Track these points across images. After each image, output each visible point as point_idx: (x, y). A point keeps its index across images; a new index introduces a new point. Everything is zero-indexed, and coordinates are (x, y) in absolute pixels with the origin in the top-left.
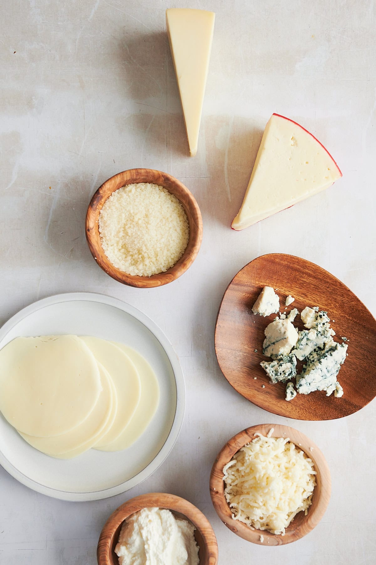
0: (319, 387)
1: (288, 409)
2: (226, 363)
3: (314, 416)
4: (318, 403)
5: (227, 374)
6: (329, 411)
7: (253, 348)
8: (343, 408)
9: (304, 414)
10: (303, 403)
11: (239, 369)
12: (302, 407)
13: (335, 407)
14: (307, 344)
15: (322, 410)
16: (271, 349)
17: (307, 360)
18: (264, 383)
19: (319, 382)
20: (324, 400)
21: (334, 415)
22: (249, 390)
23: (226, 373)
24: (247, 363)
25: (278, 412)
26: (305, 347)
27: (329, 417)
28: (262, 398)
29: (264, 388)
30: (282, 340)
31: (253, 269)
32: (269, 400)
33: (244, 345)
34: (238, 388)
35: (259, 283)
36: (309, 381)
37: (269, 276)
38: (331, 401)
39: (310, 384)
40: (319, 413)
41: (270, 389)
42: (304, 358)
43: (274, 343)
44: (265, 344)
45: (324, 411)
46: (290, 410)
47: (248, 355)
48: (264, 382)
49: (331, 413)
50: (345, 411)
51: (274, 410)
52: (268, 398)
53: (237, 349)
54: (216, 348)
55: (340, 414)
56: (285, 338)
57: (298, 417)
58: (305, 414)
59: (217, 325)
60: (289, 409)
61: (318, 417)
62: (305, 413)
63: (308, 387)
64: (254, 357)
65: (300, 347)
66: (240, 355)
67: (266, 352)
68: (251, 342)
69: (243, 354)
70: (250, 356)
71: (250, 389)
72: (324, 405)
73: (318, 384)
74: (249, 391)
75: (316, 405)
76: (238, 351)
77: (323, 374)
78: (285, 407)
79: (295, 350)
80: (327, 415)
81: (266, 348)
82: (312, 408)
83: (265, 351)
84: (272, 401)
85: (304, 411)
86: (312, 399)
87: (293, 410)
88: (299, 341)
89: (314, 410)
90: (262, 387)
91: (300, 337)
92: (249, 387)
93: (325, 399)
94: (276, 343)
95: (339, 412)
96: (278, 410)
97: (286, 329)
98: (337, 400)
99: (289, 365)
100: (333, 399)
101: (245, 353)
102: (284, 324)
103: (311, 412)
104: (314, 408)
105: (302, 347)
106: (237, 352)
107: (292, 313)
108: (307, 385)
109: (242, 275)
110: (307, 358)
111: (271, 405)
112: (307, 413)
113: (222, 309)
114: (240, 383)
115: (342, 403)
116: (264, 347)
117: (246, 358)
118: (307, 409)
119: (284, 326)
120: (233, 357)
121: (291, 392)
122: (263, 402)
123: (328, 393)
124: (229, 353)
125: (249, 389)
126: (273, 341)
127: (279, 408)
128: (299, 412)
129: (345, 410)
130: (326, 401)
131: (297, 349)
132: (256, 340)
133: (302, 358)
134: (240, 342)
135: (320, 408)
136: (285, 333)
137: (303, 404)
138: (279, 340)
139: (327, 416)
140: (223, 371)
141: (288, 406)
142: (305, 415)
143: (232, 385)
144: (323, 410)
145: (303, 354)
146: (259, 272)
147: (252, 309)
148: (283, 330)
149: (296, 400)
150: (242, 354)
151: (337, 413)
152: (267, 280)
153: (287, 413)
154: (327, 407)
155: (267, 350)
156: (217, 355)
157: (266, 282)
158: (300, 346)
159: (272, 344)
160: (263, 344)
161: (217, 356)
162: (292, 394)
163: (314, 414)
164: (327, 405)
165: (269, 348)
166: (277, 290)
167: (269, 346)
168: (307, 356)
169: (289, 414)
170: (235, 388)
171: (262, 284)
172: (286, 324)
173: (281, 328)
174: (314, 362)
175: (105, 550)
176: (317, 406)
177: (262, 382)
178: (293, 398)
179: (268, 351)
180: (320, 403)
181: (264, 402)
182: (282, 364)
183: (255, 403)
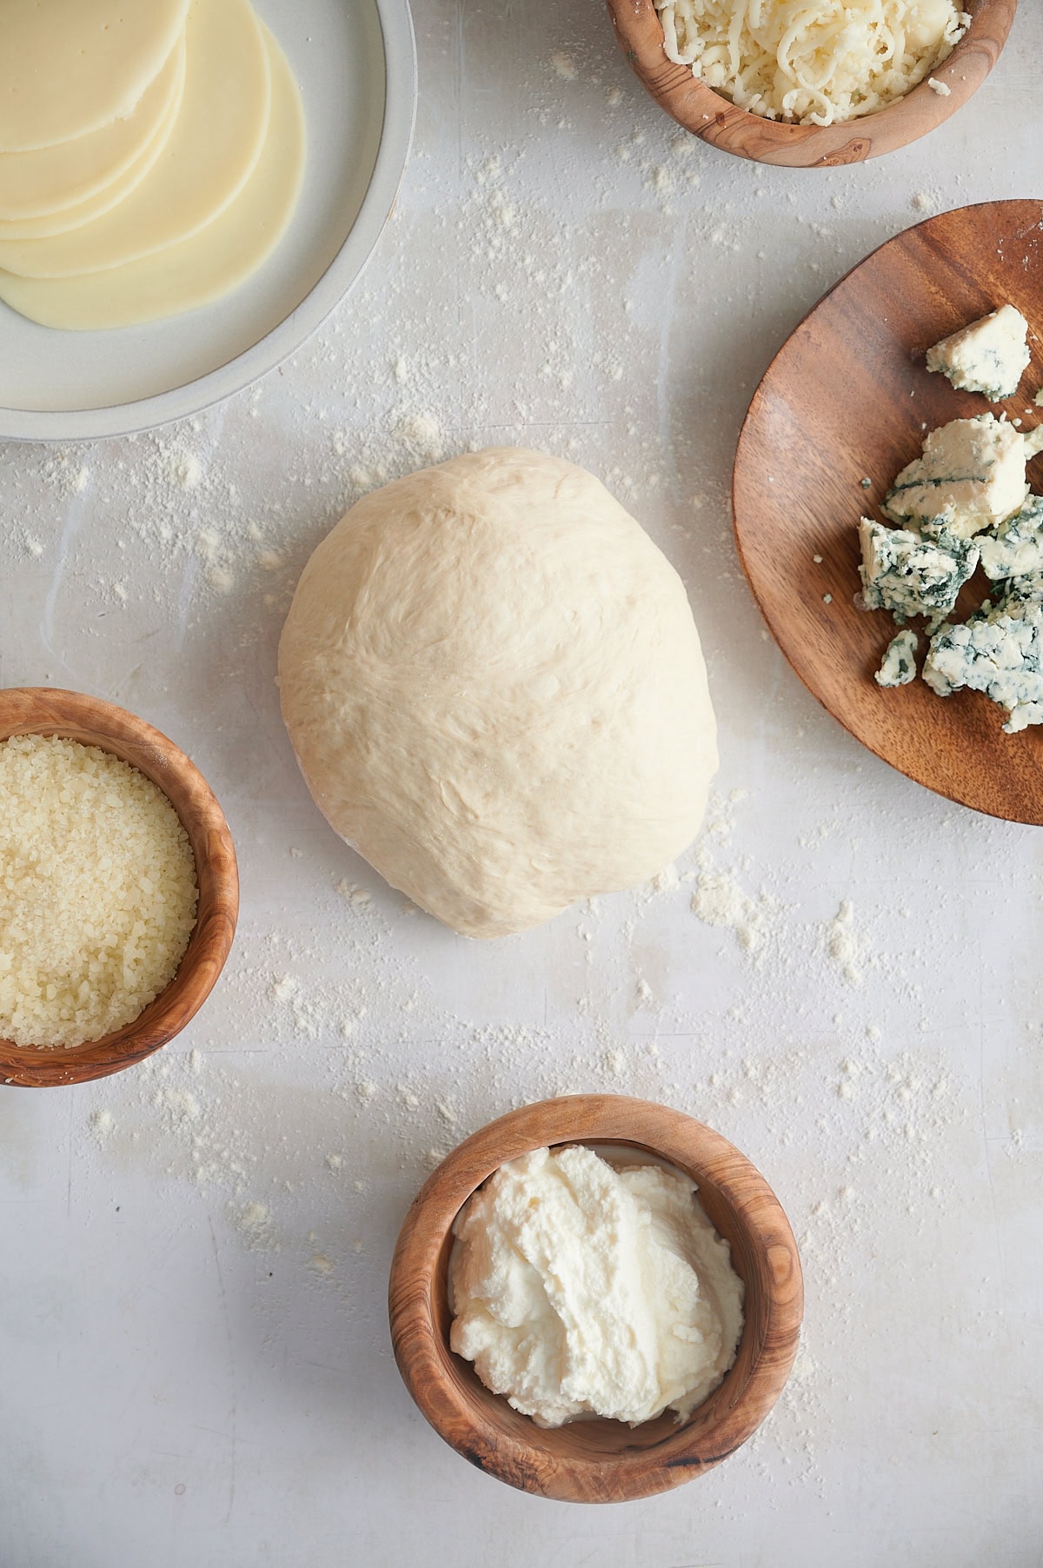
0: (996, 683)
1: (860, 705)
2: (760, 458)
3: (926, 769)
4: (959, 741)
5: (743, 493)
6: (981, 778)
7: (864, 468)
8: (1026, 796)
9: (902, 748)
10: (916, 716)
11: (786, 501)
12: (906, 726)
13: (1003, 781)
14: (1034, 542)
15: (961, 768)
16: (919, 496)
17: (1007, 590)
18: (834, 590)
19: (1007, 668)
20: (983, 742)
21: (988, 801)
22: (779, 581)
23: (743, 486)
24: (820, 502)
25: (826, 694)
26: (1024, 546)
27: (968, 798)
28: (804, 628)
29: (828, 602)
30: (971, 482)
31: (1005, 228)
32: (822, 649)
33: (843, 445)
34: (751, 556)
35: (994, 284)
36: (980, 645)
37: (1036, 280)
38: (1002, 759)
39: (975, 659)
40: (948, 769)
41: (843, 618)
42: (1002, 576)
43: (937, 482)
44: (909, 475)
45: (966, 772)
46: (864, 712)
47: (836, 479)
48: (837, 588)
49: (982, 789)
50: (1026, 806)
51: (819, 683)
52: (821, 641)
53: (815, 440)
54: (758, 393)
55: (1006, 808)
56: (983, 481)
57: (877, 745)
58: (905, 748)
59: (803, 327)
60: (865, 708)
61: (938, 779)
62: (905, 745)
63: (965, 664)
64: (851, 496)
65: (1011, 536)
66: (814, 464)
67: (897, 498)
68: (869, 448)
69: (826, 468)
70: (840, 486)
71: (784, 579)
72: (974, 757)
73: (1000, 675)
74: (779, 584)
75: (950, 744)
76: (814, 446)
77: (1032, 652)
78: (856, 695)
79: (989, 537)
80: (966, 788)
81: (904, 487)
82: (933, 745)
83: (894, 495)
84: (828, 654)
85: (907, 738)
86: (947, 719)
87: (877, 717)
88: (1018, 517)
89: (936, 754)
90: (823, 596)
91: (1027, 507)
92: (784, 575)
93: (987, 742)
94: (943, 484)
95: (1007, 801)
96: (831, 690)
97: (1001, 455)
98: (1023, 763)
99: (950, 564)
100: (1011, 754)
101: (831, 467)
102: (1002, 438)
103: (925, 755)
104: (940, 748)
105: (1015, 539)
106: (810, 448)
107: (1038, 432)
108: (968, 654)
109: (961, 224)
110: (1008, 582)
111: (817, 664)
112: (912, 749)
113: (844, 289)
114: (766, 546)
115: (1032, 780)
116: (899, 482)
117: (826, 484)
118: (916, 739)
119: (1000, 444)
120: (790, 455)
121: (902, 662)
122: (799, 640)
123: (1011, 722)
124: (788, 437)
125: (781, 579)
126: (939, 473)
127: (836, 686)
128: (888, 731)
129: (1029, 805)
130: (985, 749)
131: (995, 538)
132: (884, 451)
133: (998, 571)
134: (836, 425)
135: (957, 757)
136: (991, 463)
137: (913, 717)
138: (960, 480)
139: (966, 792)
140: (737, 475)
141: (866, 698)
142: (900, 751)
143: (740, 536)
144: (963, 767)
145: (1006, 562)
146: (1014, 248)
147: (929, 351)
148: (988, 454)
149: (898, 696)
150: (822, 466)
151: (1001, 799)
152: (1023, 288)
153: (853, 715)
154: (979, 767)
155: (904, 494)
156: (749, 416)
157: (1015, 295)
158: (1011, 533)
159: (929, 481)
160: (901, 471)
161: (748, 421)
162: (903, 667)
163: (932, 764)
164: (985, 762)
165: (914, 490)
166: (1035, 337)
167: (919, 483)
168: (1013, 578)
169: (856, 719)
170: (743, 550)
171: (1002, 291)
172: (1009, 443)
173: (986, 444)
174: (1028, 599)
175: (420, 1347)
176: (953, 747)
177: (830, 582)
178: (896, 682)
179: (905, 497)
180: (966, 744)
181: (803, 643)
182: (929, 550)
183: (775, 626)
